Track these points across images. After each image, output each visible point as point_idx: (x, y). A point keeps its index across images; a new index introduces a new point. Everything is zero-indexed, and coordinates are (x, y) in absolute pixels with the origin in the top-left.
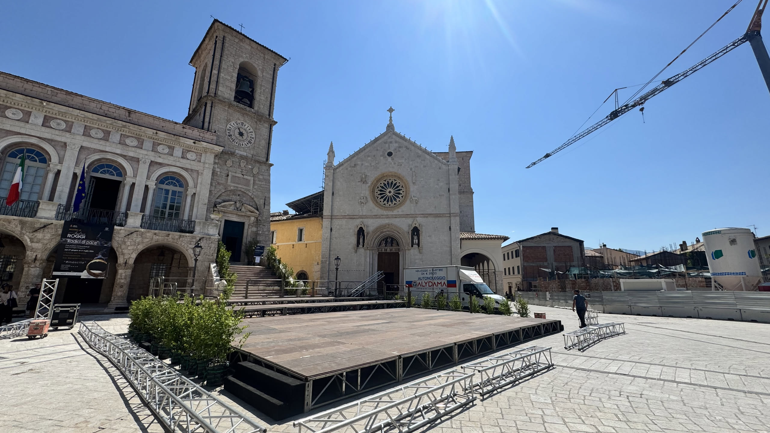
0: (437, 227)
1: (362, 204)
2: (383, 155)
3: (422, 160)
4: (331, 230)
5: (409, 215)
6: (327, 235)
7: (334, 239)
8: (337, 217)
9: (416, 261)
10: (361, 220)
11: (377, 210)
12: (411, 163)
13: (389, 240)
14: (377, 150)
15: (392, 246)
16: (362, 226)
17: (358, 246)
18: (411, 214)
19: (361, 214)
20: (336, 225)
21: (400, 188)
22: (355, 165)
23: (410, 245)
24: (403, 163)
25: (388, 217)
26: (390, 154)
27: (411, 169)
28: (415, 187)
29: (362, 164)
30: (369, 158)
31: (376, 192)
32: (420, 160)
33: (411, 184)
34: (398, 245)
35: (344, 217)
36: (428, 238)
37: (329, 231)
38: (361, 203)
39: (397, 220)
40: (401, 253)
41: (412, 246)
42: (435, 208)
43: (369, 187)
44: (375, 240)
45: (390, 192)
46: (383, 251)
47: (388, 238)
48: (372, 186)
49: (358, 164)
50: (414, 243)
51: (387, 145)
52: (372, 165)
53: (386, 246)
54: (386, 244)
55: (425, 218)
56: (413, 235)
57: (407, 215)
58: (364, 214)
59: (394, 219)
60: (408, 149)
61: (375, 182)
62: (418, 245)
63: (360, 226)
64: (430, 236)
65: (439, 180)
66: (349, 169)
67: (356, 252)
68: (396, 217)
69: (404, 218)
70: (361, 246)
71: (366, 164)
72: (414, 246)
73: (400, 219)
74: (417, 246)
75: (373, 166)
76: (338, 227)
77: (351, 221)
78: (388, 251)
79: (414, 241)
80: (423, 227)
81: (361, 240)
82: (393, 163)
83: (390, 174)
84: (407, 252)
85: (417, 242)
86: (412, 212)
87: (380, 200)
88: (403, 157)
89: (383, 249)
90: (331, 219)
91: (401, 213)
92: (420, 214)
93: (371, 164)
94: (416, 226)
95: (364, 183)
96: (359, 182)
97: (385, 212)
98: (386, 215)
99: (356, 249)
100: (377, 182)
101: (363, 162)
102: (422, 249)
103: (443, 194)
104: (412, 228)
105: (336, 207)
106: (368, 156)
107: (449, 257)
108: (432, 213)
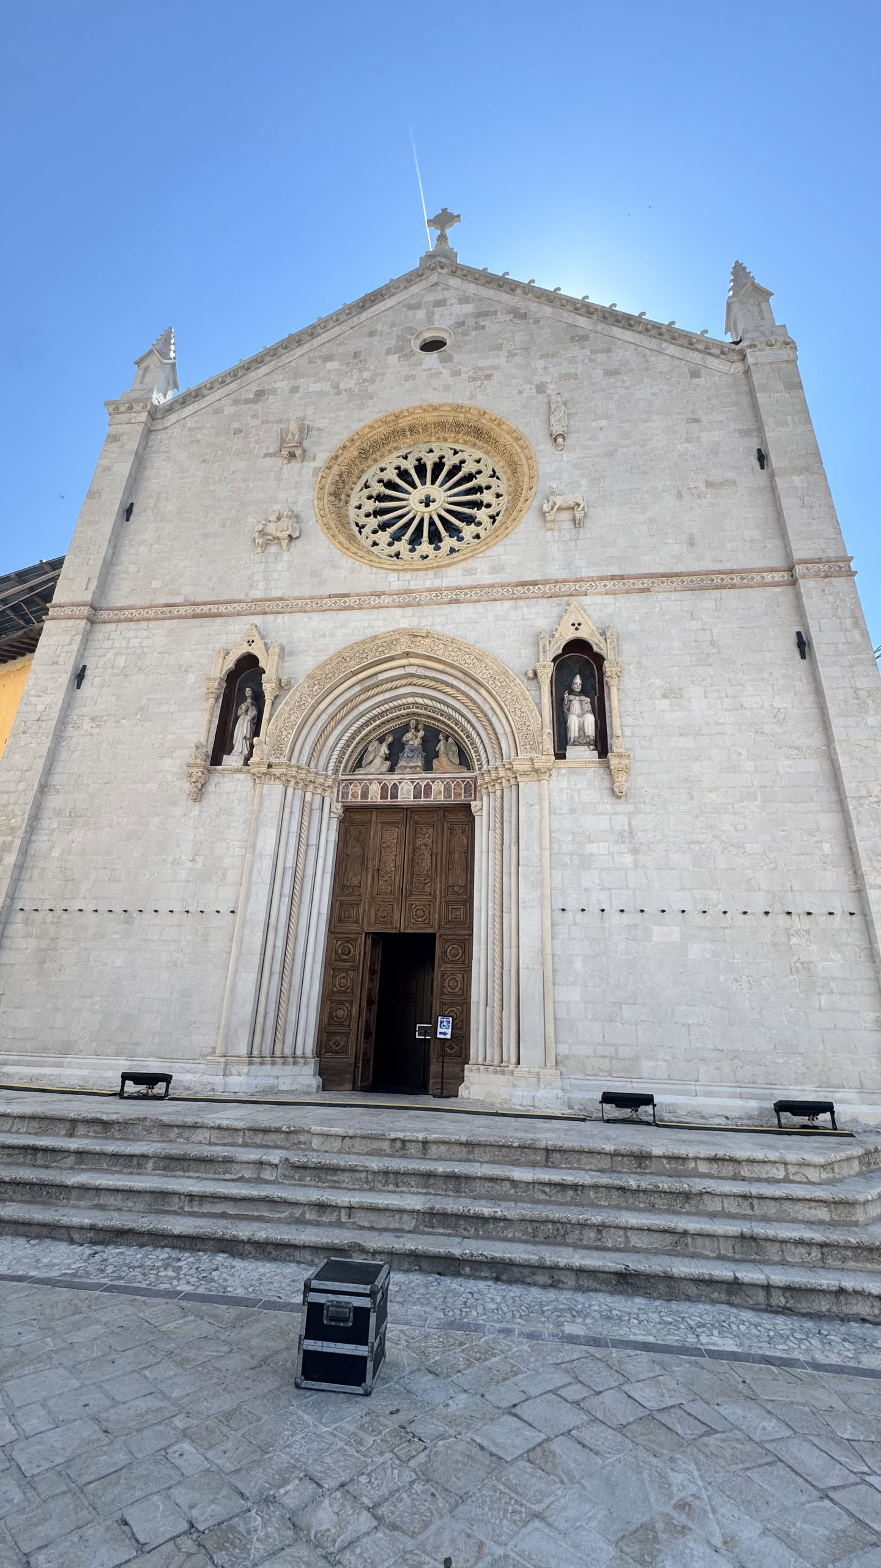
0: (713, 643)
1: (273, 549)
2: (400, 350)
3: (592, 352)
4: (80, 676)
5: (534, 583)
6: (48, 699)
7: (87, 725)
8: (121, 615)
9: (592, 848)
10: (257, 620)
11: (352, 570)
12: (540, 364)
13: (413, 739)
14: (372, 334)
15: (428, 767)
16: (257, 650)
17: (216, 759)
18: (545, 582)
19: (258, 594)
20: (110, 655)
21: (481, 480)
22: (260, 394)
23: (549, 744)
24: (497, 368)
25: (407, 599)
26: (433, 345)
27: (541, 388)
28: (566, 456)
29: (294, 390)
30: (330, 365)
31: (354, 502)
32: (587, 352)
33: (542, 448)
34: (464, 760)
35: (167, 611)
36: (664, 704)
37: (65, 678)
38: (266, 545)
39: (467, 611)
40: (482, 809)
41: (560, 755)
42: (691, 543)
43: (316, 470)
44: (324, 734)
45: (427, 502)
46: (375, 796)
47: (405, 728)
48: (336, 469)
49: (274, 391)
50: (573, 732)
51: (421, 314)
52: (342, 387)
53: (392, 770)
54: (393, 759)
55: (636, 597)
56: (561, 687)
57: (523, 584)
58: (276, 593)
59: (448, 609)
60: (524, 316)
61: (353, 452)
62: (601, 744)
63: (245, 649)
64: (673, 694)
65: (696, 421)
66: (229, 410)
67: (199, 793)
68: (456, 597)
69: (507, 604)
70: (232, 761)
71: (314, 387)
72: (571, 751)
73: (480, 607)
74: (589, 754)
75: (349, 391)
76: (121, 661)
77: (197, 630)
78: (406, 795)
79: (573, 722)
80: (625, 646)
81: (242, 728)
82: (446, 373)
83: (430, 418)
84: (528, 787)
85: (590, 730)
86: (555, 571)
87: (375, 537)
88: (499, 348)
89: (375, 789)
90: (92, 621)
91: (488, 579)
92: (601, 579)
93: (336, 386)
94: (583, 634)
95: (292, 455)
96: (267, 455)
97: (393, 577)
98: (399, 594)
99: (197, 773)
100: (365, 454)
101: (302, 381)
102: (627, 770)
103: (730, 475)
104: (556, 648)
105: (132, 568)
106: (329, 358)
107: (829, 821)
108: (680, 568)
